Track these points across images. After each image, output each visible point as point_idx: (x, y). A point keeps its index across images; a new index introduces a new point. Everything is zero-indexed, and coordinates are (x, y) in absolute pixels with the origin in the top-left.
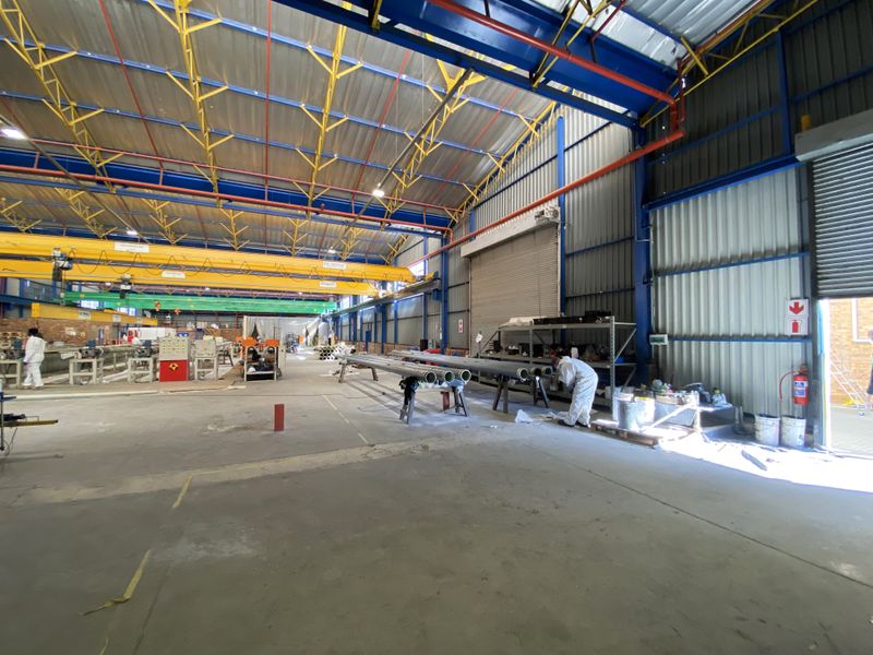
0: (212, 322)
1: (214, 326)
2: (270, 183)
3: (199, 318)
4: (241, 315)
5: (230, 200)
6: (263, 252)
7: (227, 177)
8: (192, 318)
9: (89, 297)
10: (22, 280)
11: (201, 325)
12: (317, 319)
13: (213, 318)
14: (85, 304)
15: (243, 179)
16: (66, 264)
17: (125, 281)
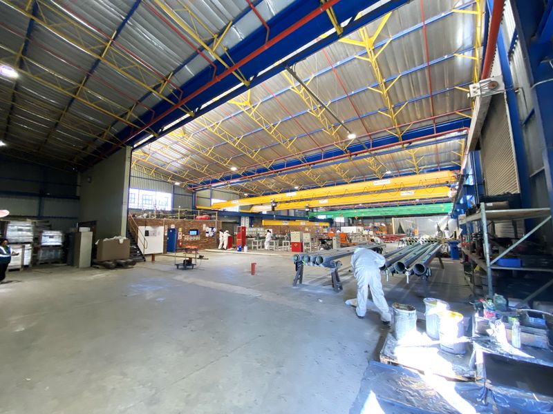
0: (381, 222)
1: (383, 225)
2: (324, 150)
3: (375, 220)
4: (390, 217)
5: (314, 164)
6: (363, 181)
7: (308, 154)
8: (372, 220)
9: (321, 213)
10: (295, 210)
11: (377, 224)
12: (446, 217)
13: (383, 220)
14: (320, 217)
15: (314, 152)
16: (274, 205)
17: (307, 207)
